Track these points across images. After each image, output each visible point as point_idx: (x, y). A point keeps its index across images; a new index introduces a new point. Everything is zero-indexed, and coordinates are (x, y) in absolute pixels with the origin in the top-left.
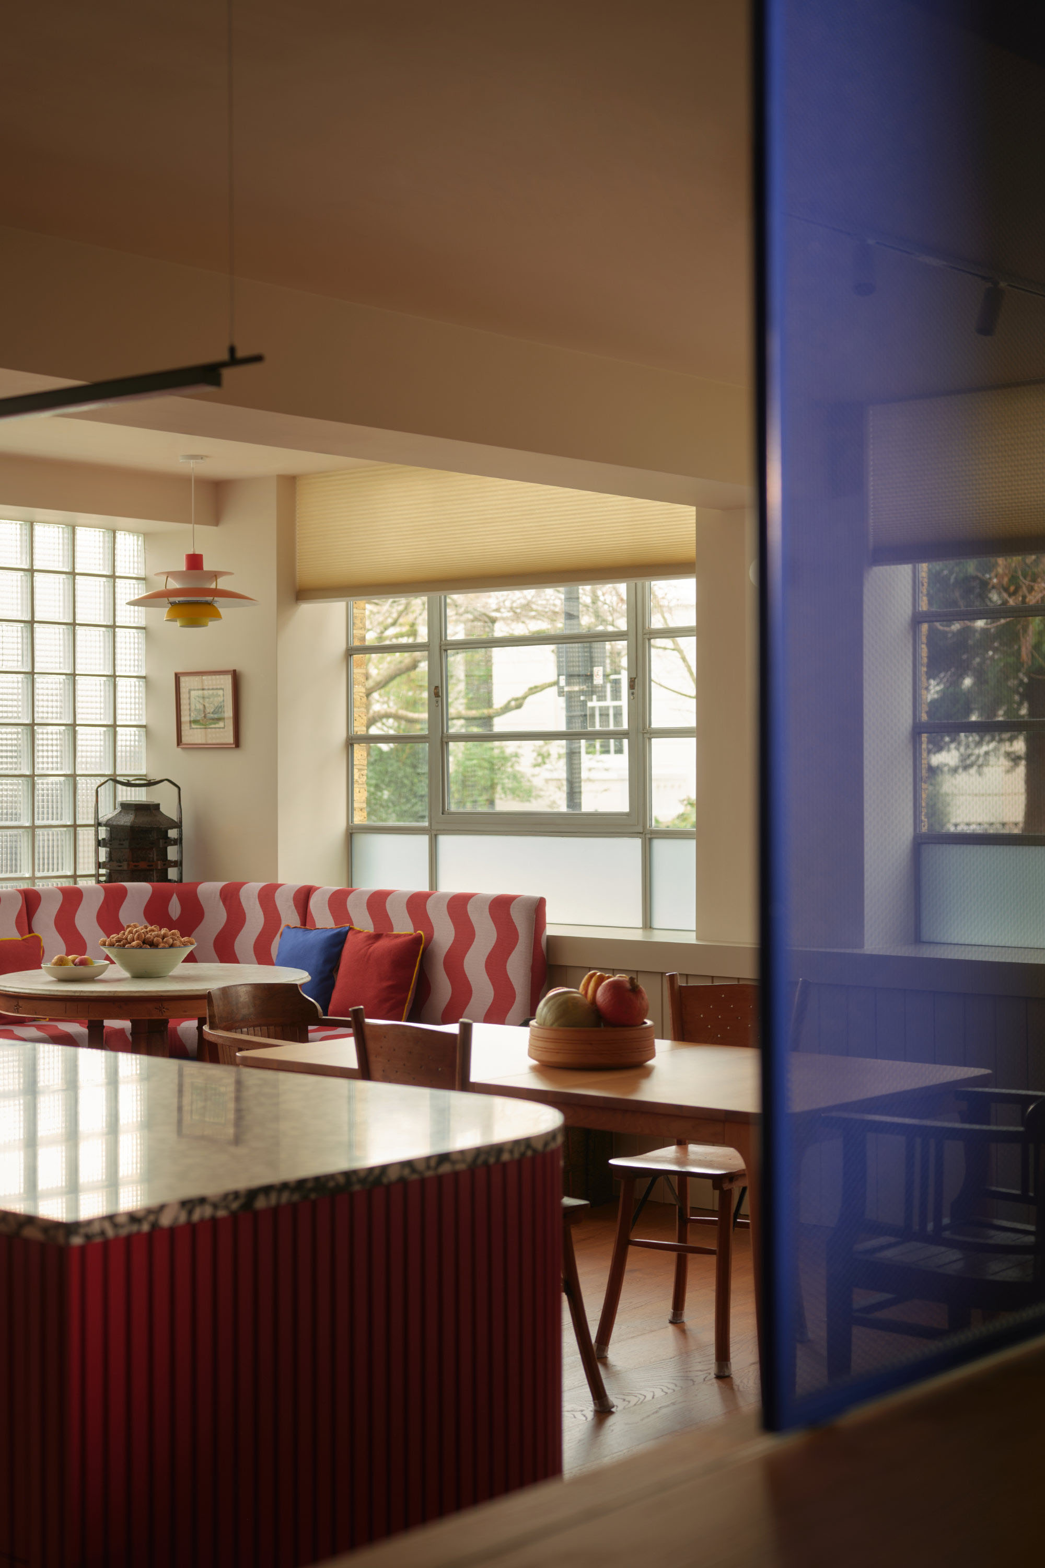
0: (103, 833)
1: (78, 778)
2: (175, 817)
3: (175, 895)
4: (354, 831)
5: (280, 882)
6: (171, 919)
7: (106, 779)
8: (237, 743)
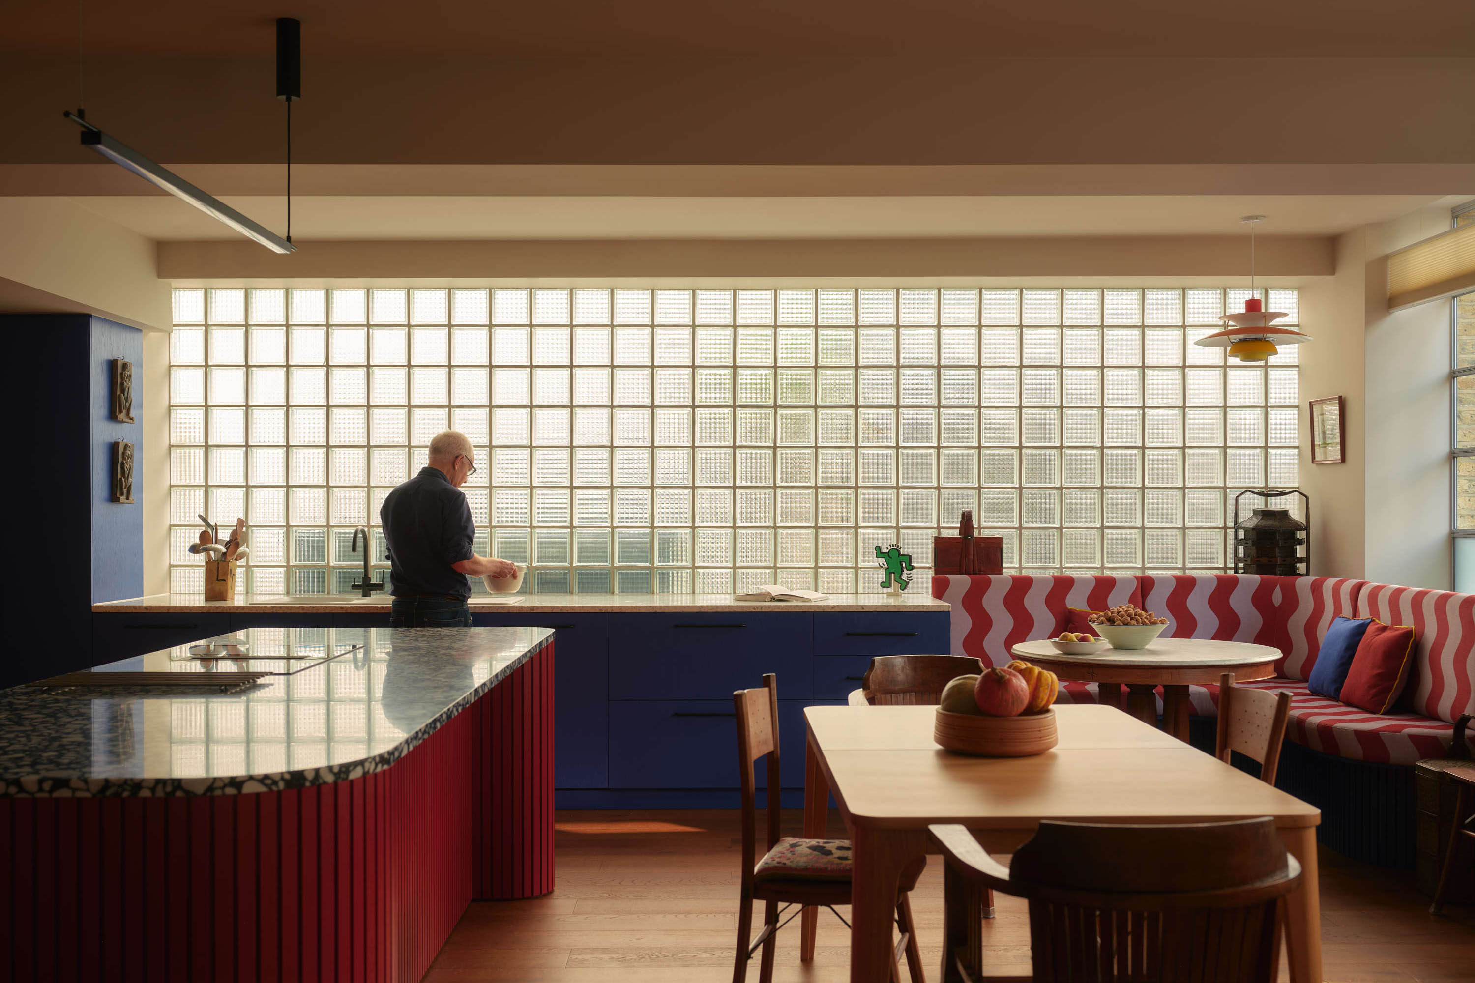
0: (1241, 534)
1: (1228, 490)
2: (1303, 521)
3: (1278, 586)
4: (1455, 536)
5: (1366, 580)
6: (1274, 605)
7: (1244, 490)
8: (1343, 459)
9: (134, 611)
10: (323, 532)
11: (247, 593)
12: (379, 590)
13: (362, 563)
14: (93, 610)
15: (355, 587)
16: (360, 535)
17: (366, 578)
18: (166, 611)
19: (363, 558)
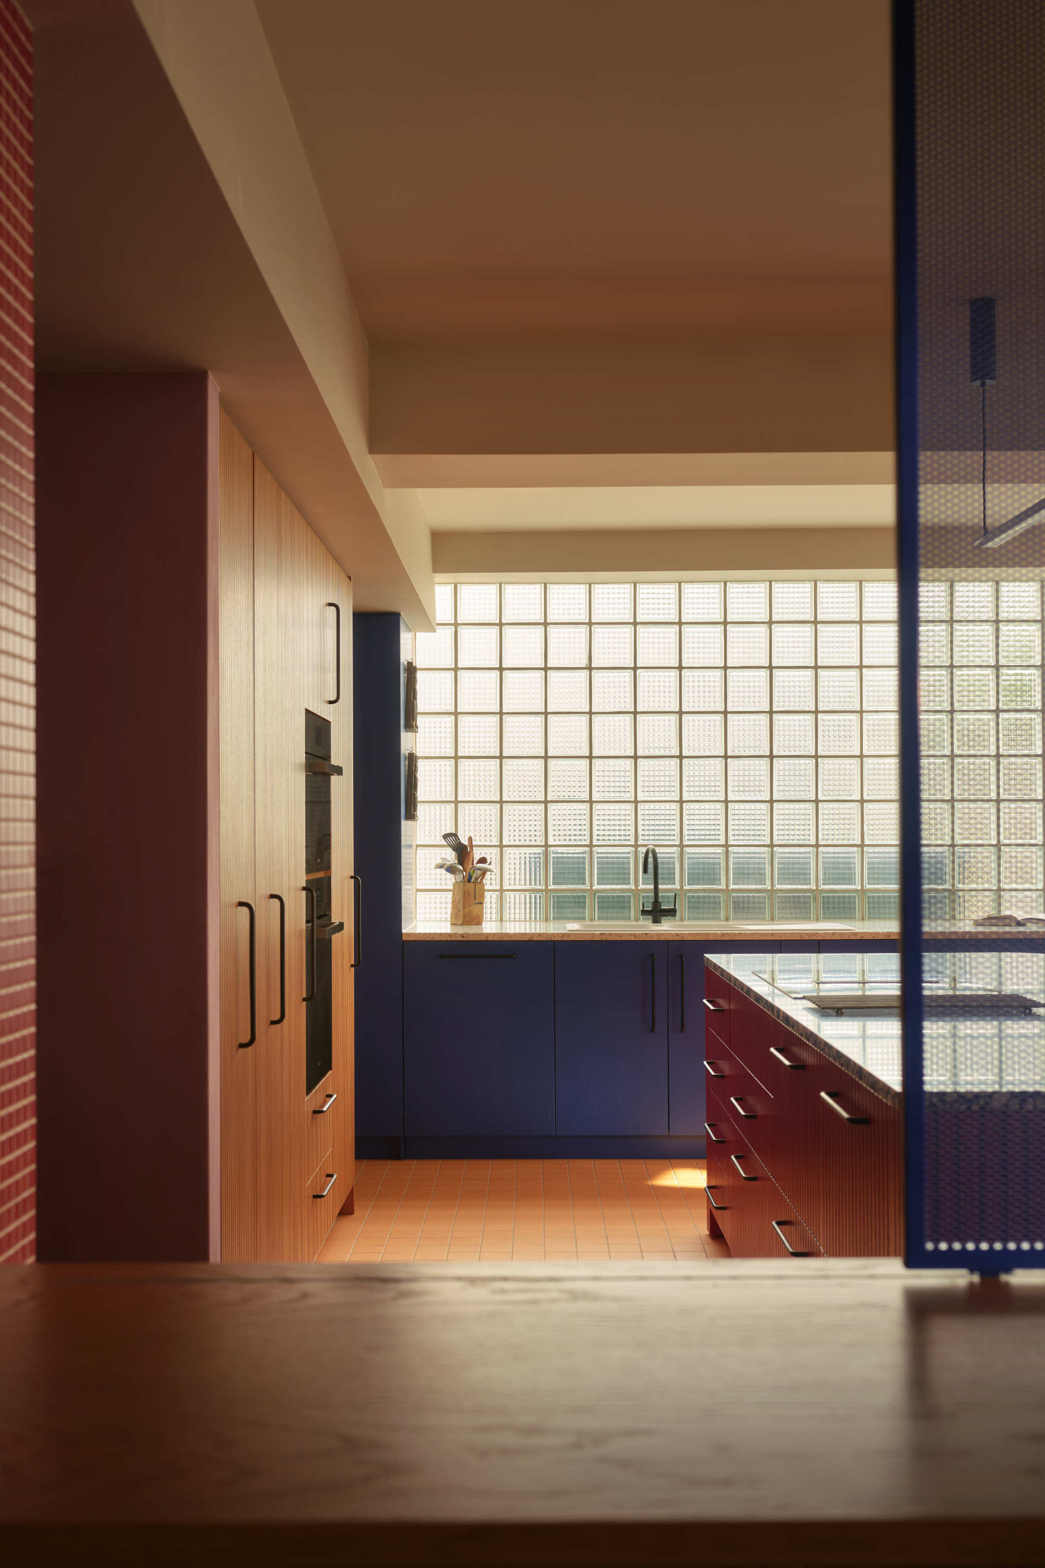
9: (449, 939)
10: (584, 853)
11: (501, 920)
12: (671, 916)
13: (652, 887)
14: (404, 938)
15: (644, 912)
16: (650, 855)
17: (656, 902)
18: (484, 939)
19: (652, 881)
